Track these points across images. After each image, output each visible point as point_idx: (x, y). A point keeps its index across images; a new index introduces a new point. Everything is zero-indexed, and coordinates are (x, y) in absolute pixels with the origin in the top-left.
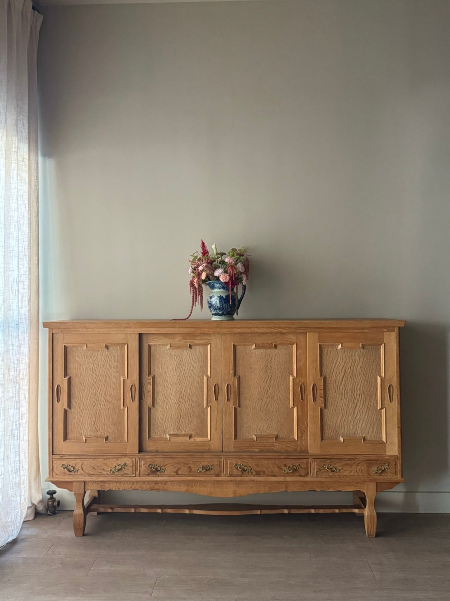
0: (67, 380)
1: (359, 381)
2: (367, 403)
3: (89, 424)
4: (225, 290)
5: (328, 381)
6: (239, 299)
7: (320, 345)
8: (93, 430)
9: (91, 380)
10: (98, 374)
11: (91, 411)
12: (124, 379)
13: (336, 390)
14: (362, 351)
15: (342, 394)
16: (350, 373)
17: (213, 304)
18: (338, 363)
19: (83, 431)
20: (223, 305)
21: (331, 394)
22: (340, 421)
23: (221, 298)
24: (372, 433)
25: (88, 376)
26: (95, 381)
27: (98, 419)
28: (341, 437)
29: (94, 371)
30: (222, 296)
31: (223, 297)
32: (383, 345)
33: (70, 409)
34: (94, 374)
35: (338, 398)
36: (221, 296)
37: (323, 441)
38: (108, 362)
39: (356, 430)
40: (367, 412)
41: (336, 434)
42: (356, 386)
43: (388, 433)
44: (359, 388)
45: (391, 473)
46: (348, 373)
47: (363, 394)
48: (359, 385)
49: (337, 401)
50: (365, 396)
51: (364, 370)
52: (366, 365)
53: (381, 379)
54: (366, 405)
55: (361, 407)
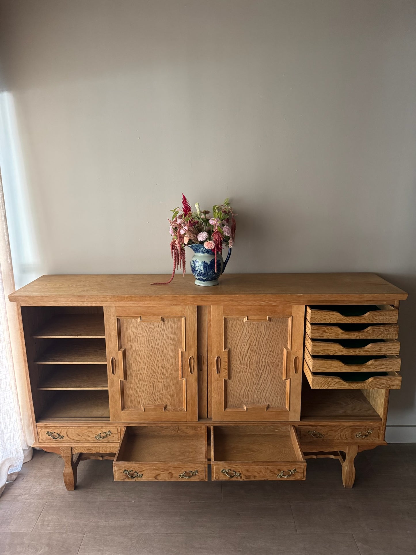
1: (264, 353)
2: (272, 373)
5: (233, 353)
7: (224, 318)
13: (240, 361)
14: (269, 323)
15: (247, 365)
16: (255, 345)
18: (243, 335)
21: (235, 366)
22: (244, 391)
24: (276, 402)
28: (244, 405)
32: (291, 317)
35: (243, 369)
37: (226, 410)
39: (260, 399)
40: (272, 382)
41: (240, 403)
42: (261, 358)
43: (291, 402)
44: (264, 360)
46: (254, 345)
47: (269, 365)
48: (265, 357)
49: (242, 372)
50: (270, 367)
51: (270, 342)
52: (272, 337)
53: (287, 351)
54: (271, 375)
55: (265, 377)
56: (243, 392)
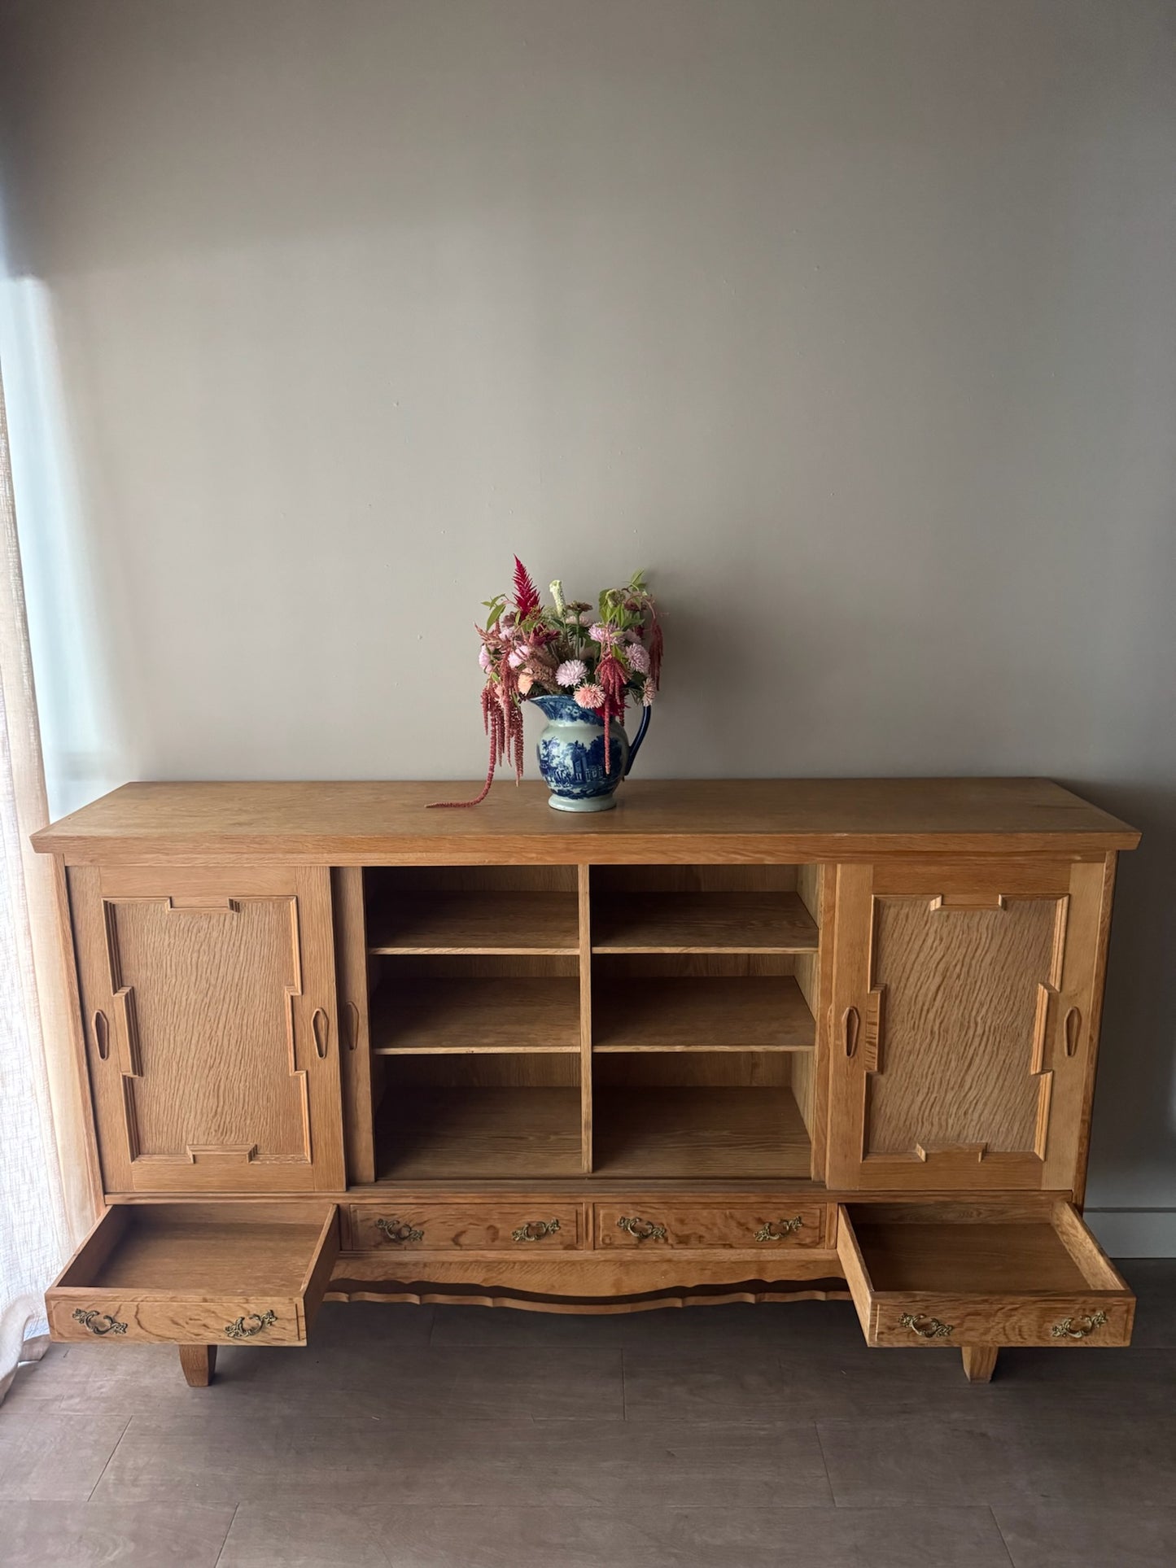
0: (124, 998)
1: (983, 999)
2: (1001, 1057)
3: (199, 1116)
4: (588, 725)
5: (893, 999)
6: (630, 745)
7: (875, 898)
8: (212, 1130)
9: (194, 997)
10: (213, 982)
11: (203, 1082)
12: (292, 997)
13: (915, 1023)
14: (1001, 914)
15: (932, 1032)
16: (959, 977)
17: (554, 765)
18: (925, 950)
19: (184, 1134)
20: (583, 772)
21: (900, 1034)
22: (919, 1104)
23: (577, 748)
24: (1007, 1136)
25: (186, 986)
26: (207, 1000)
27: (224, 1102)
28: (918, 1146)
29: (202, 973)
30: (580, 743)
31: (585, 746)
32: (1066, 899)
33: (141, 1074)
34: (204, 982)
35: (921, 1045)
36: (577, 742)
37: (868, 1157)
38: (242, 947)
39: (964, 1128)
40: (1001, 1081)
41: (907, 1140)
42: (974, 1013)
43: (1052, 1137)
44: (982, 1019)
45: (1110, 1334)
46: (955, 976)
47: (994, 1034)
48: (984, 1010)
49: (916, 1053)
50: (998, 1039)
51: (1002, 968)
52: (1009, 953)
53: (1049, 994)
54: (999, 1061)
55: (983, 1068)
56: (917, 1108)
